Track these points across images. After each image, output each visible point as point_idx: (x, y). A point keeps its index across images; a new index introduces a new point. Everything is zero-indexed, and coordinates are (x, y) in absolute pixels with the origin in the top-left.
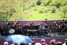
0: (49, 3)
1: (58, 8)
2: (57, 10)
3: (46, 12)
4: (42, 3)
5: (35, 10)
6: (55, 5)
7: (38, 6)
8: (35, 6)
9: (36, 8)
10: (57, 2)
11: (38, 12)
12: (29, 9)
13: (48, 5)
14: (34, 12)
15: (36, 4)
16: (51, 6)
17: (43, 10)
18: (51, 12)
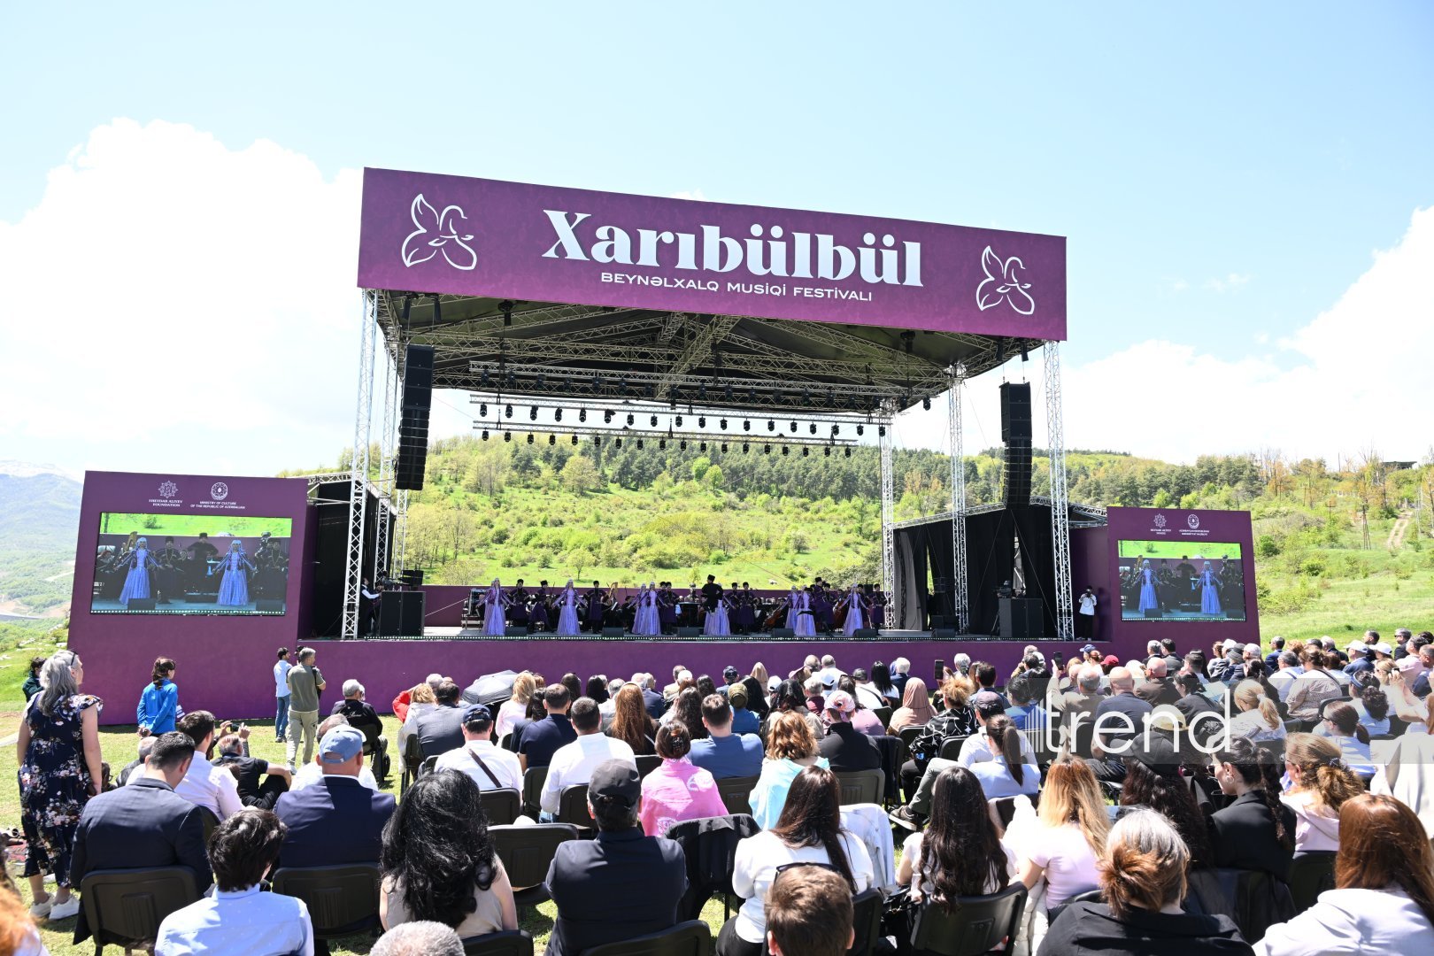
0: (528, 540)
1: (556, 554)
2: (555, 559)
3: (523, 565)
4: (506, 537)
5: (491, 558)
6: (548, 547)
7: (498, 546)
8: (488, 545)
9: (490, 551)
10: (554, 538)
11: (498, 563)
12: (471, 555)
13: (526, 544)
14: (486, 562)
15: (489, 541)
16: (535, 547)
17: (513, 559)
18: (536, 564)
